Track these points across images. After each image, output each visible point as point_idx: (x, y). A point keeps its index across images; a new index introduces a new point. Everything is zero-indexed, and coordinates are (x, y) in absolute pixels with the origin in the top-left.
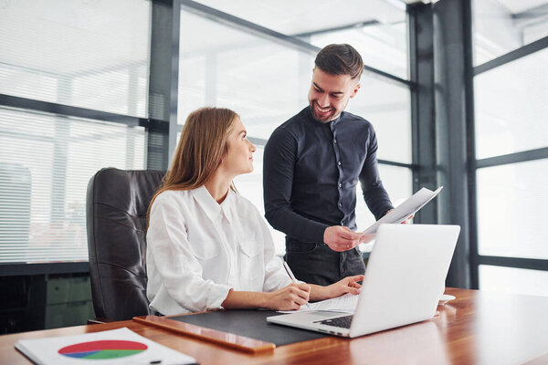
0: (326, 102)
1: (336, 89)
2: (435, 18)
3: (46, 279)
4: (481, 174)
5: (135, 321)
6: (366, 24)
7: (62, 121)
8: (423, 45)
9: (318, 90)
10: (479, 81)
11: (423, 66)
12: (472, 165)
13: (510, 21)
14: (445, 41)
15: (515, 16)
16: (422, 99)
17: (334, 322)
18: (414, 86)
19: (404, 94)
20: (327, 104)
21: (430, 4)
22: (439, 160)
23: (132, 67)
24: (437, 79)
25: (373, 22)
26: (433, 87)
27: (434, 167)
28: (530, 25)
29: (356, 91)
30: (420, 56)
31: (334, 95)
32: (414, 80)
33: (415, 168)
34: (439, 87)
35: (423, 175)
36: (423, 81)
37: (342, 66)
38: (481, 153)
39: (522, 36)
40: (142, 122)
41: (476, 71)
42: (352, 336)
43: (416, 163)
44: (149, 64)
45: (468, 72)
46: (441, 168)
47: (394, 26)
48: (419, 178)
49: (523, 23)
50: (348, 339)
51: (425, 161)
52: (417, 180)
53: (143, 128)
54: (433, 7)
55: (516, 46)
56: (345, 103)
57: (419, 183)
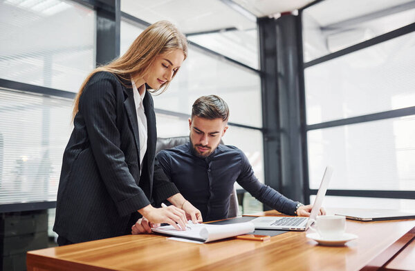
3: (4, 216)
4: (311, 134)
6: (228, 29)
8: (269, 46)
11: (269, 61)
12: (304, 129)
13: (319, 31)
14: (284, 45)
15: (323, 29)
16: (268, 83)
18: (262, 74)
19: (256, 80)
21: (274, 18)
22: (282, 124)
24: (280, 70)
25: (233, 29)
26: (277, 75)
27: (279, 130)
28: (331, 35)
30: (267, 53)
32: (263, 70)
33: (264, 131)
34: (281, 75)
35: (270, 135)
36: (270, 71)
38: (310, 121)
41: (305, 65)
43: (265, 127)
45: (301, 66)
46: (283, 131)
47: (248, 32)
48: (268, 137)
51: (272, 126)
52: (266, 139)
54: (275, 21)
57: (268, 141)
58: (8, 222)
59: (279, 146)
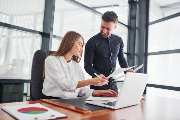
0: (106, 31)
1: (109, 27)
2: (138, 6)
3: (4, 84)
4: (149, 57)
5: (41, 101)
6: (115, 6)
7: (10, 30)
8: (133, 14)
9: (103, 27)
10: (151, 27)
11: (133, 21)
12: (146, 54)
13: (160, 8)
14: (140, 13)
15: (162, 7)
16: (132, 32)
17: (108, 104)
18: (129, 27)
19: (126, 30)
20: (106, 32)
21: (136, 1)
22: (136, 52)
23: (36, 14)
24: (137, 26)
25: (117, 5)
26: (135, 28)
27: (134, 54)
28: (166, 10)
29: (116, 27)
30: (132, 17)
31: (108, 29)
32: (129, 25)
33: (128, 54)
34: (137, 28)
35: (130, 56)
36: (132, 26)
37: (110, 19)
38: (150, 50)
39: (163, 14)
40: (40, 33)
41: (149, 24)
42: (115, 109)
43: (128, 52)
44: (44, 13)
45: (147, 24)
46: (136, 55)
47: (124, 7)
48: (129, 57)
49: (164, 9)
50: (114, 110)
51: (131, 52)
52: (128, 58)
53: (41, 35)
54: (137, 2)
55: (162, 17)
56: (112, 31)
57: (129, 59)
58: (5, 87)
59: (134, 62)
